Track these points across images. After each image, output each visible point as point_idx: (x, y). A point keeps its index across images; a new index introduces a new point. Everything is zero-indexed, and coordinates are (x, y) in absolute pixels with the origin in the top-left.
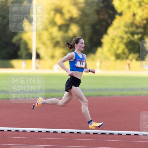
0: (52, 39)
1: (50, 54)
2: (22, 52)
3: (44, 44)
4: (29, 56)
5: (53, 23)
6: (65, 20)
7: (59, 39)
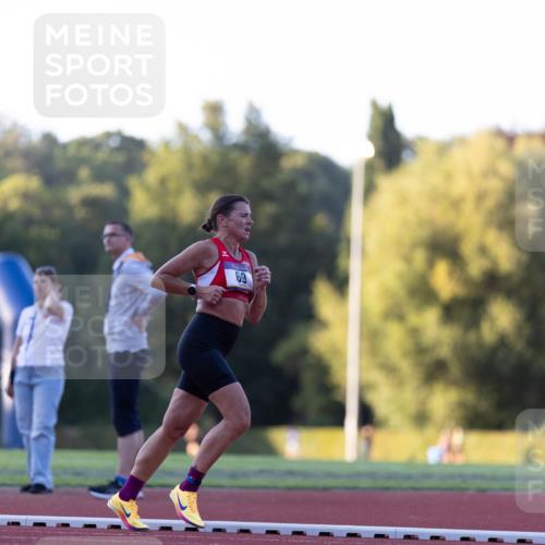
0: (419, 350)
1: (412, 408)
2: (309, 399)
3: (390, 369)
4: (335, 417)
5: (422, 292)
6: (467, 281)
7: (445, 352)
